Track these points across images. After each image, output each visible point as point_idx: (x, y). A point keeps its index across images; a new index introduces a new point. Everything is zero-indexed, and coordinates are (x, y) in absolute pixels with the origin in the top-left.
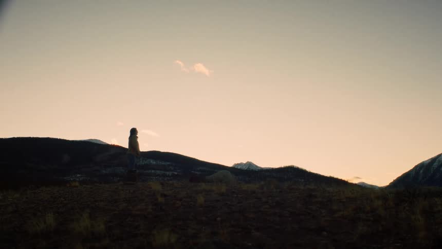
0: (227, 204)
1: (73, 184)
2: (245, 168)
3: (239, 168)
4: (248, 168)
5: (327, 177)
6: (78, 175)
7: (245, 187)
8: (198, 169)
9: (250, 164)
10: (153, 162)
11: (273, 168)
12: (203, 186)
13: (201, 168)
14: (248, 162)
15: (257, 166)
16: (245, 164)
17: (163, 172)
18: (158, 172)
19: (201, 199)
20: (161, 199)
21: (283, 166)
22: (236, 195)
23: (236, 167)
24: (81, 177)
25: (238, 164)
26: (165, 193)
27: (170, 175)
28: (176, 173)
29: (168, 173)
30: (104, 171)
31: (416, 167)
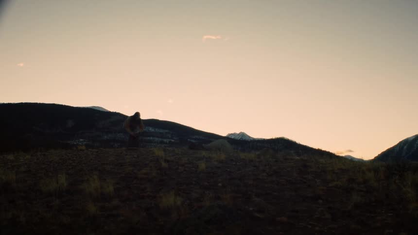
0: (226, 170)
1: (80, 148)
2: (238, 138)
3: (233, 137)
4: (241, 138)
5: (315, 149)
6: (81, 140)
7: (242, 155)
8: (194, 137)
9: (243, 134)
10: (151, 129)
11: (264, 139)
12: (204, 153)
13: (197, 137)
14: (241, 132)
15: (249, 137)
16: (239, 134)
17: (160, 139)
18: (156, 139)
19: (202, 166)
20: (164, 165)
21: (274, 138)
22: (234, 163)
23: (230, 137)
24: (84, 141)
25: (232, 134)
26: (168, 158)
27: (168, 142)
28: (173, 141)
29: (165, 140)
30: (106, 137)
31: (401, 143)
